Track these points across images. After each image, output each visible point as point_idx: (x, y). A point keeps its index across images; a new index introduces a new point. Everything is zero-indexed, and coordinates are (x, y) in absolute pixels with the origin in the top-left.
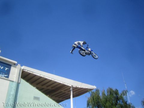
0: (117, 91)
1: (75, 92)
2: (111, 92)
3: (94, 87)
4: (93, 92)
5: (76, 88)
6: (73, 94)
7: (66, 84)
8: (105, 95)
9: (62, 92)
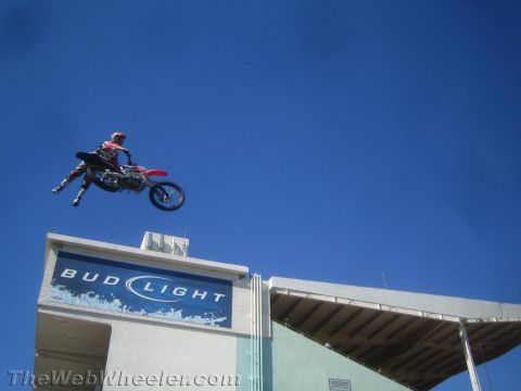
1: (480, 344)
5: (482, 326)
7: (440, 317)
9: (427, 348)
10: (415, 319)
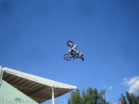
0: (97, 90)
1: (56, 93)
2: (91, 91)
3: (75, 87)
4: (74, 92)
5: (58, 88)
6: (54, 95)
7: (48, 85)
8: (85, 94)
9: (43, 92)
10: (42, 84)
